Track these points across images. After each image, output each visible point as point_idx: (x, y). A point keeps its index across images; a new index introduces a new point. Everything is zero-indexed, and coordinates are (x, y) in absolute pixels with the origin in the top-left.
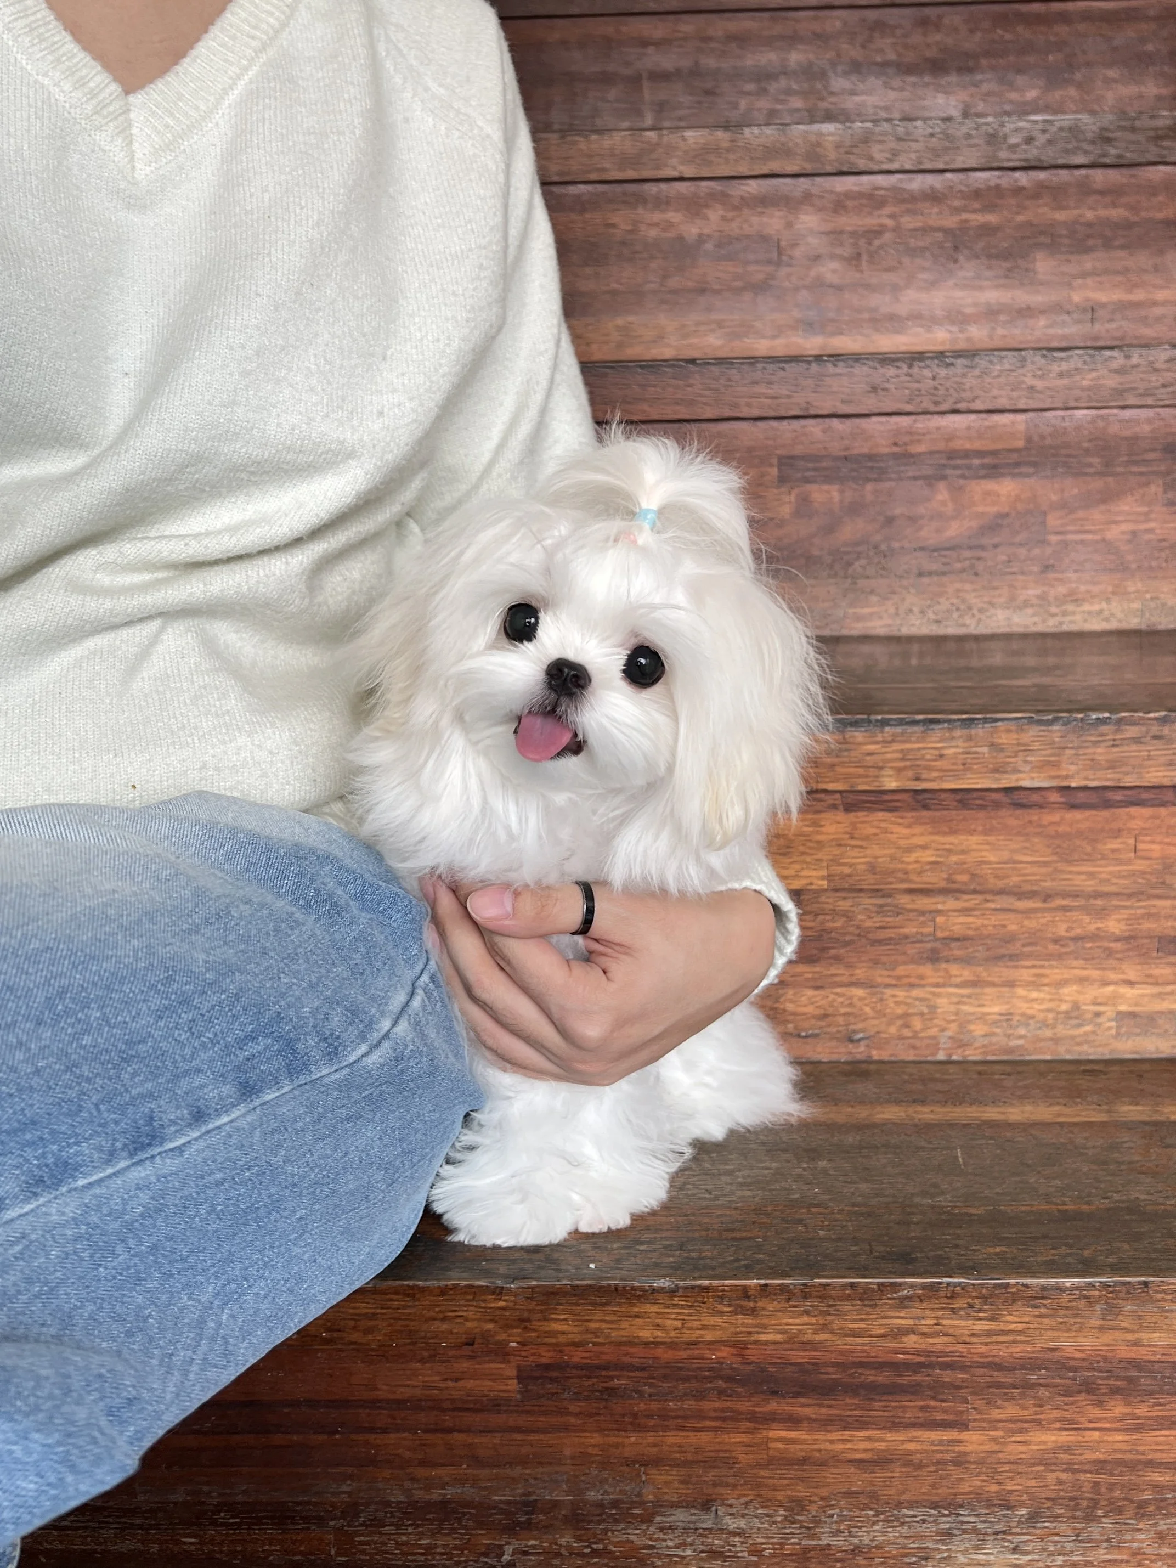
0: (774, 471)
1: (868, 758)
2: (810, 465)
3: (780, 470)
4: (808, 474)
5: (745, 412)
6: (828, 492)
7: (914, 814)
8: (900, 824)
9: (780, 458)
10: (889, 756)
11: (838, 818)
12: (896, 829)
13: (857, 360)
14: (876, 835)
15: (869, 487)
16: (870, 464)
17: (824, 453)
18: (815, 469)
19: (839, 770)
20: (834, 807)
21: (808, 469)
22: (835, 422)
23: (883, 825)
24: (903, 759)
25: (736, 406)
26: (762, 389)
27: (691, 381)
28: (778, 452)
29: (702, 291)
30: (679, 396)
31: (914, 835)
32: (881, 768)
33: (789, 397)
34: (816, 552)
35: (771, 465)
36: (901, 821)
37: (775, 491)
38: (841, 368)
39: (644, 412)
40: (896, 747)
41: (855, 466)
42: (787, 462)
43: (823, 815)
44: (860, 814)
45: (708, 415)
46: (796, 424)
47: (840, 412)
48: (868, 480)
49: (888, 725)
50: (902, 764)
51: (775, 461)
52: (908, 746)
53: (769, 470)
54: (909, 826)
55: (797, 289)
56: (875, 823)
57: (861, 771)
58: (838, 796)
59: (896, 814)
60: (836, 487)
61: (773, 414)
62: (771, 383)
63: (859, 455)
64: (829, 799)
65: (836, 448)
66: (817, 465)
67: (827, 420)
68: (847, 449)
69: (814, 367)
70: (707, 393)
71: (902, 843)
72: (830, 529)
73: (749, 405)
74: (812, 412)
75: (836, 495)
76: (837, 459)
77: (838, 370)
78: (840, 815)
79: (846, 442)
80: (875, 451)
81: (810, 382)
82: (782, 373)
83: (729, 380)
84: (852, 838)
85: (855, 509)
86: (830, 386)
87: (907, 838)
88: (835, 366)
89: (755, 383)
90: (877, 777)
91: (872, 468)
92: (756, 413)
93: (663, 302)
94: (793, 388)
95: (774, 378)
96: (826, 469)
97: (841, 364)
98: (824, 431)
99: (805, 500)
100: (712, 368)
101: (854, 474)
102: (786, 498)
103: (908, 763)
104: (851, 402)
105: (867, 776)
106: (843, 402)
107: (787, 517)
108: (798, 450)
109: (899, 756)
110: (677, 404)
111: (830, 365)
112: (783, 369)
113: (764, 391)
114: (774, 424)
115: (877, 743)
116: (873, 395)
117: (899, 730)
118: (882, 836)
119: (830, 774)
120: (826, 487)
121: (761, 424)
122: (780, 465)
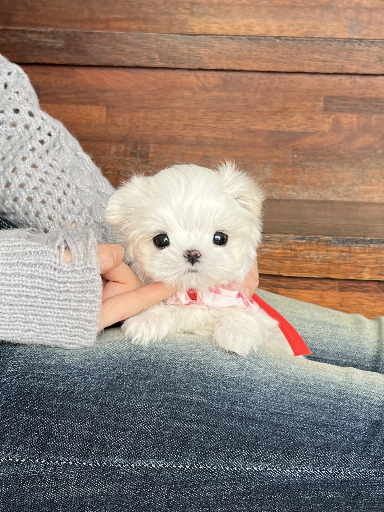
0: (321, 104)
1: (359, 261)
2: (342, 102)
3: (325, 104)
4: (340, 107)
5: (306, 69)
6: (351, 118)
7: (377, 295)
8: (369, 300)
9: (325, 97)
10: (369, 261)
11: (334, 295)
12: (367, 302)
13: (372, 43)
14: (355, 305)
15: (374, 117)
16: (375, 104)
17: (350, 95)
18: (344, 105)
19: (342, 267)
20: (333, 288)
21: (340, 104)
22: (358, 79)
23: (359, 300)
24: (376, 263)
25: (301, 65)
26: (316, 56)
27: (277, 49)
28: (324, 93)
29: (293, 7)
30: (270, 57)
31: (376, 307)
32: (364, 267)
33: (332, 62)
34: (341, 152)
35: (320, 101)
36: (370, 298)
37: (321, 116)
38: (363, 47)
39: (249, 65)
40: (374, 256)
41: (367, 104)
42: (329, 100)
43: (326, 292)
44: (347, 293)
45: (286, 69)
46: (335, 78)
47: (360, 72)
48: (374, 113)
49: (373, 243)
50: (374, 266)
51: (322, 99)
52: (379, 255)
53: (318, 103)
54: (374, 302)
55: (346, 9)
56: (356, 299)
57: (354, 268)
58: (337, 282)
59: (367, 294)
60: (356, 115)
61: (322, 71)
62: (322, 53)
63: (370, 98)
64: (331, 284)
65: (357, 93)
66: (346, 102)
67: (353, 77)
68: (363, 94)
69: (348, 45)
70: (285, 56)
71: (370, 310)
72: (350, 139)
73: (309, 65)
74: (345, 71)
75: (355, 120)
76: (356, 99)
77: (361, 48)
78: (336, 293)
79: (363, 90)
80: (378, 96)
81: (345, 53)
82: (328, 48)
83: (298, 50)
84: (342, 306)
85: (365, 129)
86: (356, 57)
87: (373, 308)
88: (360, 45)
89: (313, 52)
90: (361, 272)
91: (376, 106)
92: (313, 69)
93: (271, 12)
94: (334, 56)
95: (324, 50)
96: (350, 105)
97: (363, 44)
98: (351, 83)
99: (337, 122)
100: (290, 42)
101: (366, 109)
102: (327, 120)
103: (378, 265)
104: (367, 66)
105: (356, 272)
106: (362, 66)
107: (327, 131)
108: (335, 93)
109: (374, 261)
110: (268, 62)
111: (356, 45)
112: (330, 45)
113: (318, 57)
114: (324, 77)
115: (365, 253)
116: (380, 63)
117: (377, 246)
118: (358, 306)
119: (336, 270)
120: (349, 115)
121: (316, 77)
122: (325, 101)
